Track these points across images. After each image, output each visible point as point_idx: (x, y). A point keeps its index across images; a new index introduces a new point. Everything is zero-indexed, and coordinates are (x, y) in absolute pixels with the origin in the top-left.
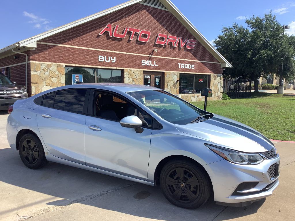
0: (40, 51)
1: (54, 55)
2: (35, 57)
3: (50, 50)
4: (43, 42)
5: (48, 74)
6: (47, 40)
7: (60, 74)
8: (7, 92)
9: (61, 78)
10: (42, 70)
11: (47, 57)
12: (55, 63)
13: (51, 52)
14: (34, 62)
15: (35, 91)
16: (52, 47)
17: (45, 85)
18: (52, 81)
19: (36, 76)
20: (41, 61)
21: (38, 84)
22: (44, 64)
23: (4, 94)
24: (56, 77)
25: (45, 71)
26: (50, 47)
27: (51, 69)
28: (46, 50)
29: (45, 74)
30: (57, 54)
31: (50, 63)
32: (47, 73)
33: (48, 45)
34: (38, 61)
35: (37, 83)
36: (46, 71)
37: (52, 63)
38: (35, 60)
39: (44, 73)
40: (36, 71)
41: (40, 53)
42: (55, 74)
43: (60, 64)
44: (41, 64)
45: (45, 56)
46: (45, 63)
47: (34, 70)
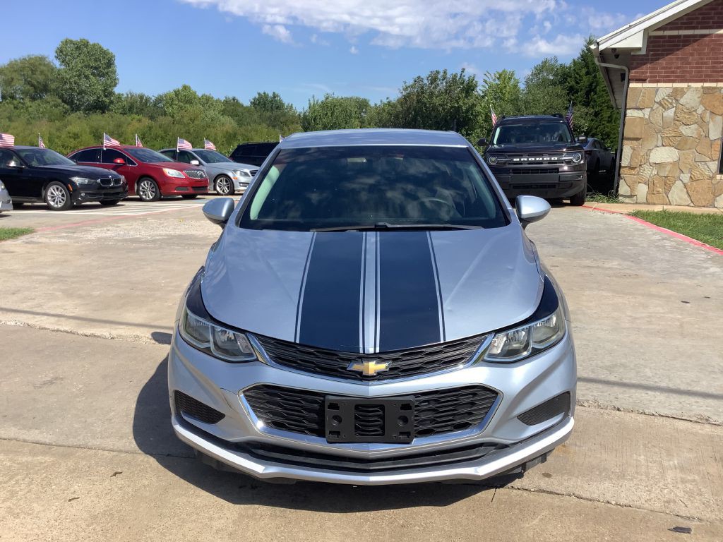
0: (659, 55)
1: (697, 63)
2: (643, 73)
3: (689, 49)
4: (672, 29)
5: (672, 115)
6: (682, 23)
7: (708, 114)
8: (528, 159)
9: (711, 125)
10: (656, 105)
11: (678, 68)
12: (699, 85)
13: (692, 55)
14: (639, 85)
15: (629, 160)
16: (695, 41)
17: (660, 144)
18: (681, 135)
19: (638, 120)
20: (658, 81)
21: (640, 141)
22: (665, 88)
23: (521, 164)
24: (696, 123)
25: (664, 107)
26: (688, 40)
27: (682, 101)
28: (678, 50)
29: (665, 114)
30: (710, 58)
31: (684, 85)
32: (670, 113)
33: (685, 36)
34: (650, 82)
35: (637, 139)
36: (669, 108)
37: (690, 84)
38: (643, 81)
39: (661, 113)
40: (641, 109)
41: (658, 59)
42: (694, 113)
43: (713, 85)
44: (657, 90)
45: (670, 68)
46: (670, 85)
47: (634, 106)
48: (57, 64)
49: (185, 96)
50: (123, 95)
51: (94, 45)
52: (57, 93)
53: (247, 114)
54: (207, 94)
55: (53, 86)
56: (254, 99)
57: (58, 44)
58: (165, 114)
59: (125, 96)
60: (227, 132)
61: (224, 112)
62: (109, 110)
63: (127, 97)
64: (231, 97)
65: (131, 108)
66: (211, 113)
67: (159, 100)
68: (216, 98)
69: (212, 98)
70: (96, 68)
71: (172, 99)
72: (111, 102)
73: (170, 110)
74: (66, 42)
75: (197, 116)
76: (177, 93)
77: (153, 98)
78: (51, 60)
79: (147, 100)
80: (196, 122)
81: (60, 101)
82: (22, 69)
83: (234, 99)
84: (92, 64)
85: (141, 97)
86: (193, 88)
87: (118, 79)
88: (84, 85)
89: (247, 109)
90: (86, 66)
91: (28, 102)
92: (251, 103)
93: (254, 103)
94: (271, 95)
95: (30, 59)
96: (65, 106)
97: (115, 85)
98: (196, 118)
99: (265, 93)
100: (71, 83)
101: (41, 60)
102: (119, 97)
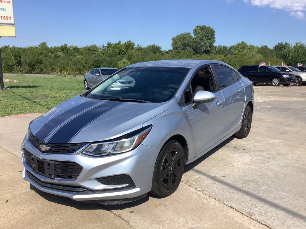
48: (193, 35)
49: (242, 46)
50: (217, 46)
51: (208, 27)
52: (191, 47)
53: (270, 53)
54: (252, 44)
55: (191, 44)
56: (276, 46)
57: (194, 28)
58: (232, 54)
59: (218, 47)
60: (257, 61)
61: (258, 52)
62: (210, 53)
63: (218, 48)
64: (264, 45)
65: (219, 52)
66: (253, 53)
67: (231, 48)
68: (256, 46)
69: (254, 46)
70: (207, 36)
71: (236, 47)
72: (212, 49)
73: (234, 52)
74: (197, 27)
75: (245, 54)
76: (239, 44)
77: (229, 47)
78: (191, 34)
79: (226, 48)
80: (244, 57)
81: (192, 50)
82: (180, 38)
83: (266, 46)
84: (206, 35)
85: (224, 47)
86: (246, 43)
87: (215, 40)
88: (202, 43)
89: (271, 51)
90: (203, 36)
91: (181, 51)
92: (274, 47)
93: (275, 48)
94: (284, 43)
95: (184, 34)
96: (194, 52)
97: (214, 43)
98: (244, 55)
99: (281, 43)
100: (197, 43)
101: (188, 34)
102: (215, 47)
